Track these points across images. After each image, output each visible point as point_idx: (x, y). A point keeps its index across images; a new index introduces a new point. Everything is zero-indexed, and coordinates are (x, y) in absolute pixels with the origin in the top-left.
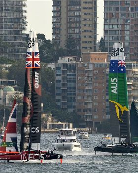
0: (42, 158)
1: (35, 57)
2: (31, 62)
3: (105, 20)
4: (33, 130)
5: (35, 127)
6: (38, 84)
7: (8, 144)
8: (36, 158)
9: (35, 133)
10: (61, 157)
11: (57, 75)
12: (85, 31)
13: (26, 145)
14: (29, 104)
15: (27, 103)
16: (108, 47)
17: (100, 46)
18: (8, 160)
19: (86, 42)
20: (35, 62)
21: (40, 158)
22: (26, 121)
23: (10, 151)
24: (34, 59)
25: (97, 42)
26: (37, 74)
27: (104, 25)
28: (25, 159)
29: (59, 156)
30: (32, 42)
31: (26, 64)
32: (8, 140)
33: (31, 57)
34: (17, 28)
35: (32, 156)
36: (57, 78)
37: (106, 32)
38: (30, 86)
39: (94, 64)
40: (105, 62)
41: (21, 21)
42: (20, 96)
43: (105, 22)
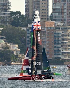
0: (43, 79)
1: (38, 24)
2: (36, 27)
3: (53, 4)
4: (38, 63)
5: (39, 62)
6: (40, 39)
7: (24, 71)
8: (40, 78)
9: (39, 65)
10: (53, 78)
11: (27, 34)
12: (42, 10)
13: (34, 72)
14: (35, 49)
15: (34, 49)
16: (55, 18)
17: (50, 18)
18: (24, 80)
19: (43, 16)
20: (38, 27)
21: (42, 79)
22: (34, 59)
23: (25, 75)
24: (37, 26)
25: (49, 16)
26: (39, 33)
27: (53, 6)
28: (34, 80)
29: (52, 78)
30: (36, 16)
31: (34, 28)
32: (24, 69)
33: (36, 24)
34: (6, 9)
35: (38, 78)
36: (27, 35)
37: (53, 10)
38: (36, 40)
39: (47, 28)
40: (53, 26)
41: (8, 4)
42: (7, 45)
43: (53, 5)
